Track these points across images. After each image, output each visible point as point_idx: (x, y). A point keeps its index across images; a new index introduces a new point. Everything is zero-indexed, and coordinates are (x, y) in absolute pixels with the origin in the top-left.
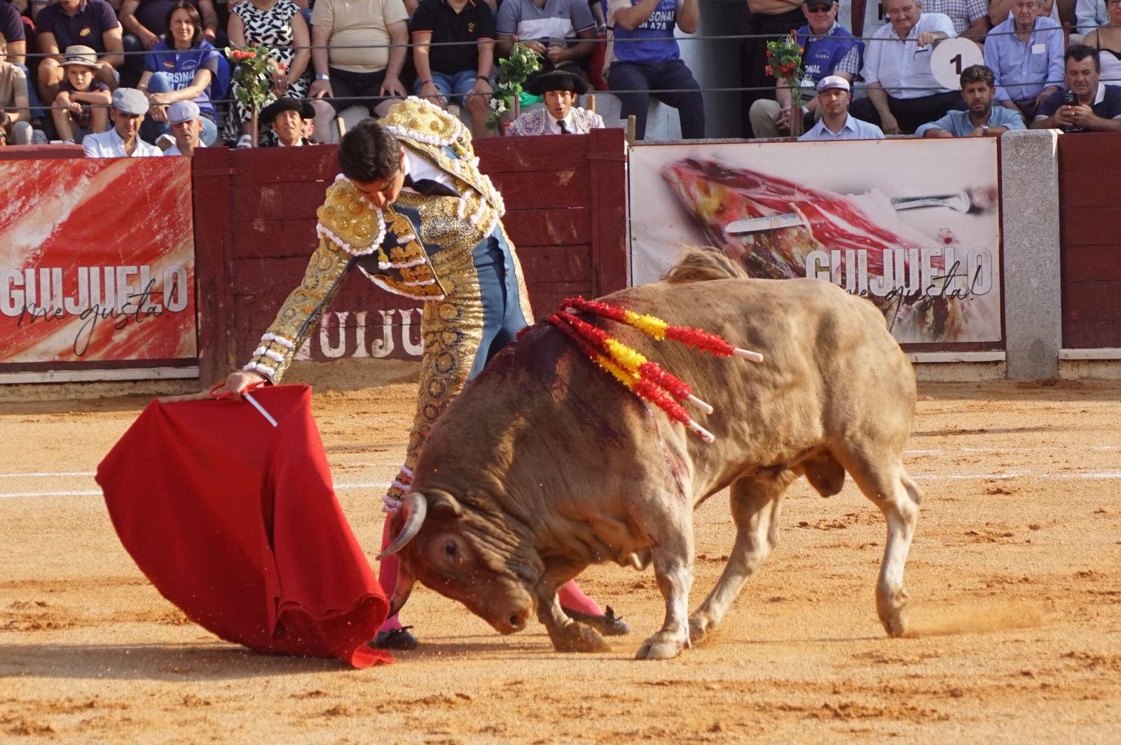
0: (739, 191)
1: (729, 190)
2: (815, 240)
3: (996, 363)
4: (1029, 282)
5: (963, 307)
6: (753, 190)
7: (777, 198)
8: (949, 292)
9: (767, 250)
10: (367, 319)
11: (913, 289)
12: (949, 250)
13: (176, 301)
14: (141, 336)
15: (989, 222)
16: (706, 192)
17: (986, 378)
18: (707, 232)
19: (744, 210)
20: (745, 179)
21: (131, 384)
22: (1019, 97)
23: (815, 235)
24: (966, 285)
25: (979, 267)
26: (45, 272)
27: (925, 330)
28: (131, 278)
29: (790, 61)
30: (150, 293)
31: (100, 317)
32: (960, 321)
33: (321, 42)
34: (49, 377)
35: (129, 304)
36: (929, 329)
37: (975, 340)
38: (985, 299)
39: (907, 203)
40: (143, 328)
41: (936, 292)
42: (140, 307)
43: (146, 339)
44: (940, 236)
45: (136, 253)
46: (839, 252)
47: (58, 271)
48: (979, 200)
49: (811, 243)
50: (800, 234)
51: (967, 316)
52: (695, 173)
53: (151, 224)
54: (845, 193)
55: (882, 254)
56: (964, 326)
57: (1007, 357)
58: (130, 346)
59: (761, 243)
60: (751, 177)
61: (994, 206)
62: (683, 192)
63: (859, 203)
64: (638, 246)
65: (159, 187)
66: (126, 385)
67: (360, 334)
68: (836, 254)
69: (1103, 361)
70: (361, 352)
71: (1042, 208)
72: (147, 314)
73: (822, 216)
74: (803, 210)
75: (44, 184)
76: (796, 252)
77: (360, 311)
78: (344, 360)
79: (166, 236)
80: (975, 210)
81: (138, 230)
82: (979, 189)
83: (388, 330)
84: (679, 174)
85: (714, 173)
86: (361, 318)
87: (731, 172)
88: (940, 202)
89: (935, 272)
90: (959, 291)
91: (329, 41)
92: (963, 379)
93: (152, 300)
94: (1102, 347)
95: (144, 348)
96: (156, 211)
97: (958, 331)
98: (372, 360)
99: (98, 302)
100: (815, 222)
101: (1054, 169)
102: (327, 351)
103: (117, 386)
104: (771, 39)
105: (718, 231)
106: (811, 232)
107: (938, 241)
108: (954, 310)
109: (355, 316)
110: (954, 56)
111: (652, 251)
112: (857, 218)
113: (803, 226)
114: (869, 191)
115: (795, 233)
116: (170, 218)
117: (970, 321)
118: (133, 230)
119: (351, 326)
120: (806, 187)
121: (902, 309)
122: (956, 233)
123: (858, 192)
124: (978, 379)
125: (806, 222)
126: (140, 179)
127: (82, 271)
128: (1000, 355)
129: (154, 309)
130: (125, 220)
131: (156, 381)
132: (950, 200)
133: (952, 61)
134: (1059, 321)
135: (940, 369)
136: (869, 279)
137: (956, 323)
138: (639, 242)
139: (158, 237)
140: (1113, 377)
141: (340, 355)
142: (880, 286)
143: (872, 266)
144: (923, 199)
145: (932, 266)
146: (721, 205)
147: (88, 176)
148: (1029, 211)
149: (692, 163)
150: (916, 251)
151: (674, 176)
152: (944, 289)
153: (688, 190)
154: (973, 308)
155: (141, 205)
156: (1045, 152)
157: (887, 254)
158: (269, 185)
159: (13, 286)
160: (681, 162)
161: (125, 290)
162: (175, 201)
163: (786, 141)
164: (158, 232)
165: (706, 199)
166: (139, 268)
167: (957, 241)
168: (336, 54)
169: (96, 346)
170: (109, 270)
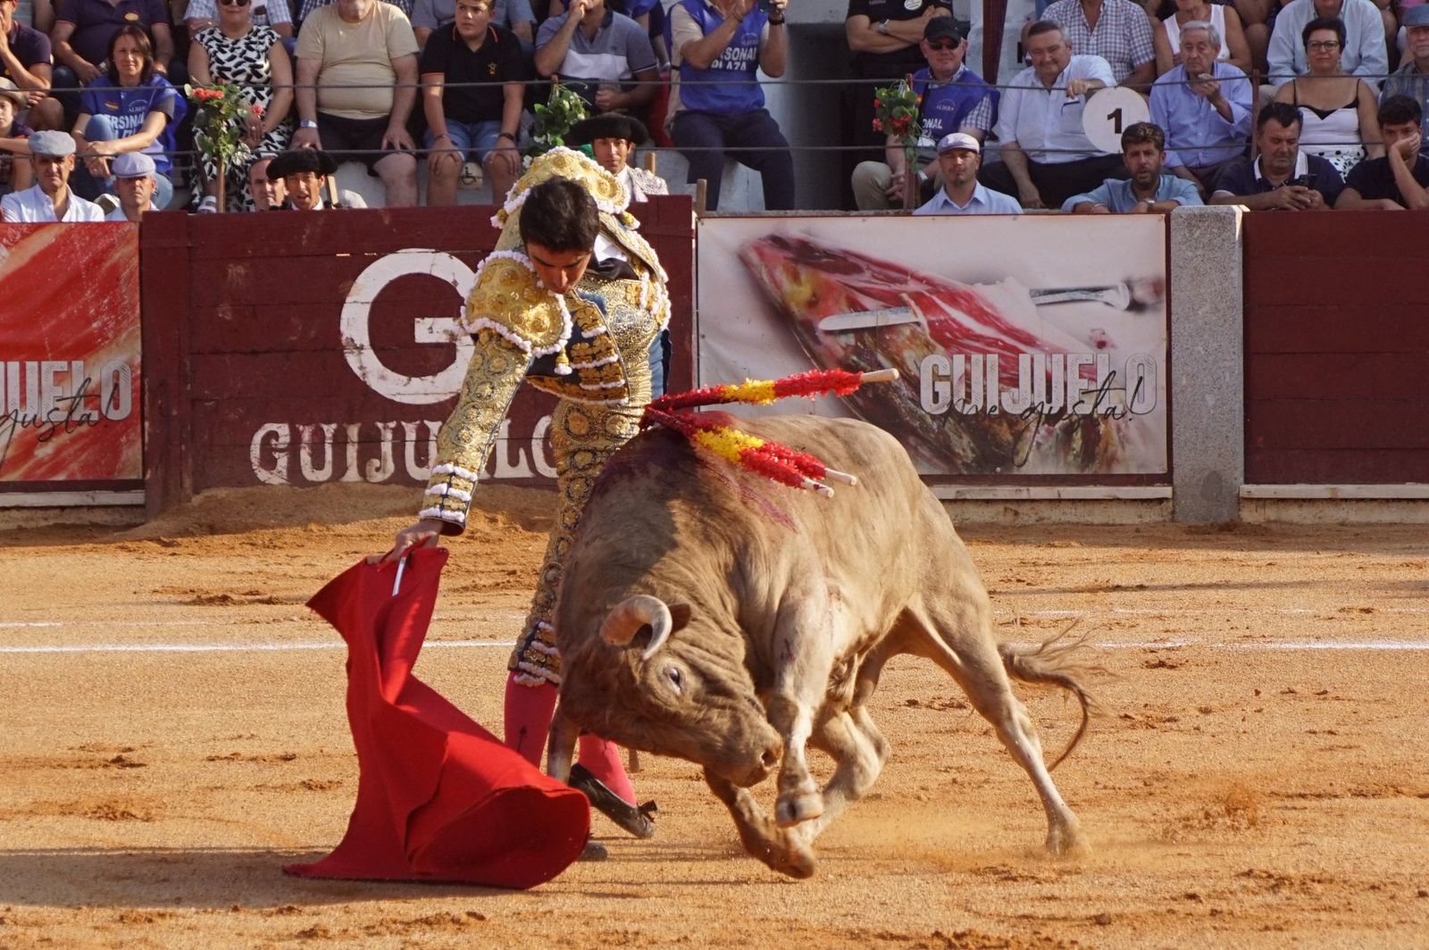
0: (836, 278)
1: (824, 276)
2: (932, 341)
3: (1161, 501)
4: (1203, 399)
5: (1119, 429)
6: (856, 276)
7: (885, 288)
8: (1101, 410)
9: (872, 354)
10: (360, 433)
11: (1057, 405)
12: (1103, 356)
13: (117, 407)
14: (71, 450)
15: (1153, 323)
16: (795, 278)
17: (1147, 520)
18: (796, 330)
19: (843, 302)
20: (845, 263)
21: (57, 511)
22: (1194, 164)
23: (931, 335)
24: (1123, 402)
25: (1141, 379)
27: (1071, 458)
28: (60, 377)
29: (904, 113)
30: (84, 396)
31: (19, 426)
32: (1115, 447)
33: (308, 78)
35: (57, 409)
36: (1076, 456)
37: (1134, 471)
38: (1148, 420)
39: (1050, 296)
40: (73, 441)
41: (1086, 409)
42: (71, 413)
43: (76, 455)
44: (1091, 338)
45: (68, 344)
46: (963, 356)
48: (1142, 294)
49: (927, 345)
50: (913, 333)
51: (1124, 441)
52: (782, 254)
53: (86, 306)
54: (972, 284)
55: (1017, 361)
56: (1120, 453)
57: (1174, 493)
58: (57, 463)
59: (864, 344)
60: (852, 260)
61: (1161, 302)
62: (766, 278)
63: (988, 295)
64: (709, 347)
65: (97, 261)
66: (51, 513)
67: (352, 452)
68: (959, 359)
69: (1296, 500)
70: (352, 475)
71: (1221, 306)
72: (80, 423)
73: (942, 311)
74: (918, 303)
76: (909, 356)
77: (352, 422)
78: (330, 485)
79: (105, 324)
80: (1136, 306)
81: (70, 315)
82: (1141, 279)
83: (387, 448)
84: (761, 254)
85: (805, 254)
86: (353, 432)
87: (827, 254)
88: (1092, 296)
89: (1084, 384)
90: (1114, 409)
91: (317, 79)
92: (1118, 521)
93: (86, 405)
94: (1295, 483)
95: (74, 466)
96: (93, 291)
97: (1112, 460)
98: (365, 485)
99: (18, 407)
100: (933, 318)
101: (1238, 256)
102: (309, 473)
103: (40, 514)
104: (880, 86)
105: (809, 327)
106: (927, 331)
107: (1088, 344)
108: (1108, 433)
109: (345, 430)
110: (1111, 111)
111: (726, 353)
112: (987, 314)
113: (918, 324)
114: (1002, 281)
115: (907, 332)
116: (111, 303)
117: (1127, 446)
118: (63, 315)
119: (340, 442)
120: (923, 273)
121: (1042, 431)
122: (1112, 335)
123: (988, 281)
124: (1137, 521)
125: (922, 319)
126: (73, 251)
128: (1166, 491)
129: (89, 416)
130: (54, 302)
131: (90, 508)
132: (1104, 293)
133: (1110, 117)
134: (1240, 449)
135: (1089, 507)
136: (1000, 392)
137: (1111, 449)
138: (708, 340)
139: (95, 325)
140: (1309, 522)
141: (326, 478)
142: (1014, 402)
143: (1004, 375)
144: (1071, 291)
145: (1081, 377)
146: (814, 295)
147: (7, 246)
148: (1207, 308)
149: (778, 241)
150: (1061, 357)
151: (754, 257)
152: (1096, 405)
153: (772, 277)
154: (1133, 432)
155: (74, 283)
156: (1225, 235)
157: (1024, 360)
158: (238, 259)
160: (765, 240)
161: (52, 391)
162: (118, 279)
163: (897, 215)
164: (95, 319)
165: (796, 288)
166: (70, 365)
167: (1113, 346)
168: (326, 95)
169: (15, 463)
170: (31, 366)
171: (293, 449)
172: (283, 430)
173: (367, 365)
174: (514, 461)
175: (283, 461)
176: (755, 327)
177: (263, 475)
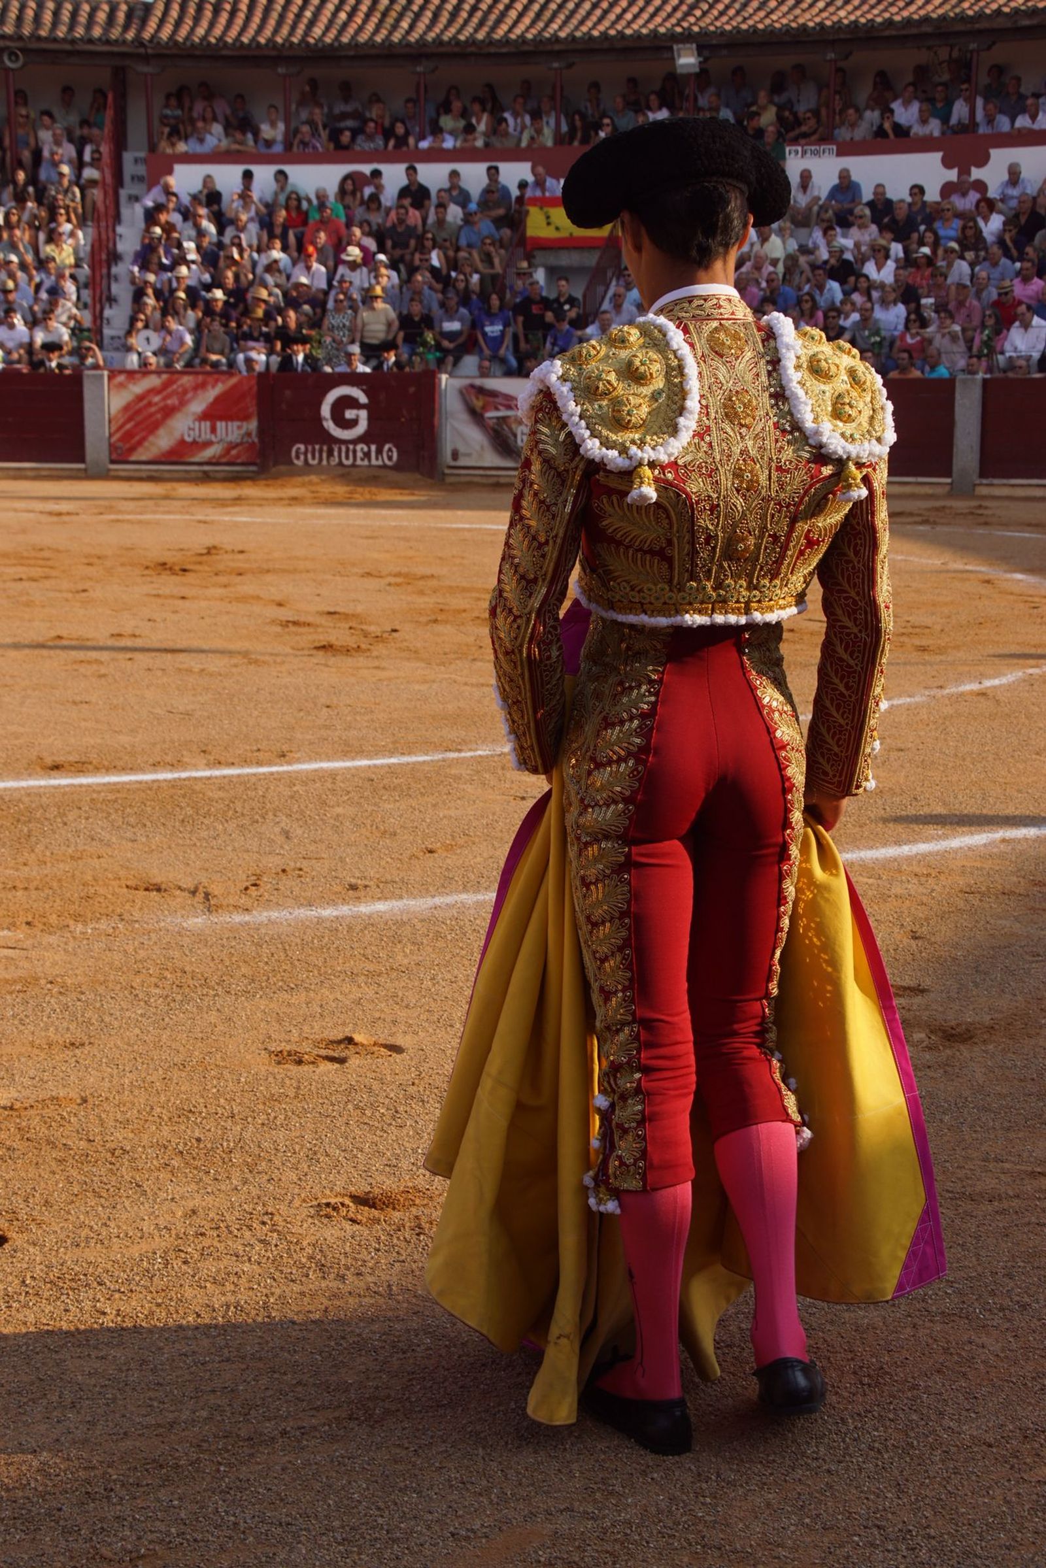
0: (491, 399)
1: (487, 398)
6: (497, 399)
10: (327, 449)
13: (251, 438)
14: (242, 452)
16: (477, 398)
18: (478, 417)
19: (493, 407)
20: (493, 394)
26: (203, 423)
28: (239, 427)
30: (244, 434)
34: (206, 468)
35: (238, 438)
40: (243, 449)
42: (242, 440)
43: (243, 454)
45: (241, 416)
47: (208, 424)
49: (519, 423)
52: (473, 390)
53: (247, 404)
58: (238, 456)
59: (499, 422)
60: (496, 393)
62: (468, 399)
65: (250, 389)
66: (235, 473)
67: (325, 455)
70: (325, 462)
75: (202, 386)
76: (514, 426)
77: (325, 445)
78: (316, 465)
83: (336, 453)
84: (467, 390)
85: (481, 391)
86: (325, 448)
87: (488, 391)
93: (245, 437)
95: (243, 457)
96: (250, 399)
98: (331, 466)
102: (311, 461)
105: (482, 416)
109: (322, 447)
111: (456, 424)
115: (513, 418)
118: (239, 406)
119: (321, 451)
127: (219, 424)
129: (246, 441)
130: (236, 402)
141: (315, 463)
146: (484, 405)
147: (221, 383)
149: (472, 386)
151: (465, 392)
153: (470, 398)
155: (244, 396)
159: (190, 429)
160: (468, 385)
161: (236, 432)
165: (478, 402)
166: (241, 423)
168: (366, 334)
169: (221, 456)
170: (230, 424)
171: (306, 454)
172: (302, 447)
173: (329, 425)
174: (377, 459)
175: (302, 457)
176: (464, 416)
177: (296, 462)
